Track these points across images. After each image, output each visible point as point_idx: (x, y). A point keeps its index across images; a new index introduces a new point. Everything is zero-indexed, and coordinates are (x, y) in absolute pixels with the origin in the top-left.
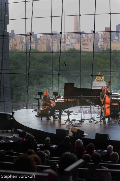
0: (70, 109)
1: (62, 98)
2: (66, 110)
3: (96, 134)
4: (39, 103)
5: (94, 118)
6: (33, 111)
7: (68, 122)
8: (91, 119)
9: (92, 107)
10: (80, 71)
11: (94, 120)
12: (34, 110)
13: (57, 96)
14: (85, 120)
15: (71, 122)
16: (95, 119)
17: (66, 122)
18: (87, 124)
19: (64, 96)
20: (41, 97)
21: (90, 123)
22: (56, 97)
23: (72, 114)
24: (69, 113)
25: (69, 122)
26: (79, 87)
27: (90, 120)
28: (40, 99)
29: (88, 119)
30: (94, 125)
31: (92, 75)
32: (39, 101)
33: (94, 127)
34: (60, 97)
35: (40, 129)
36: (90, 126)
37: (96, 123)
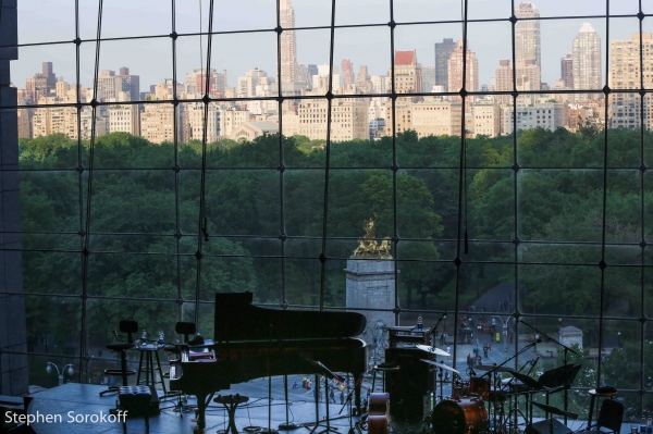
0: (234, 390)
1: (210, 347)
2: (224, 393)
4: (124, 363)
5: (328, 420)
6: (101, 394)
8: (317, 424)
9: (323, 378)
10: (280, 238)
11: (328, 427)
12: (106, 388)
13: (191, 338)
14: (293, 428)
16: (332, 424)
19: (215, 340)
20: (131, 340)
22: (186, 339)
23: (247, 406)
24: (233, 404)
26: (272, 304)
27: (312, 428)
28: (127, 347)
29: (306, 426)
31: (323, 258)
32: (123, 356)
34: (203, 343)
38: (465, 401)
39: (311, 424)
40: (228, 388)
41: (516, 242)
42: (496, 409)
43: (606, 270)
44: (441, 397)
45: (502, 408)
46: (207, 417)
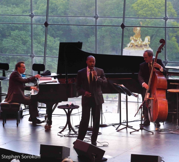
1: (55, 77)
2: (63, 103)
3: (132, 155)
5: (127, 122)
7: (68, 131)
8: (120, 124)
10: (95, 17)
11: (127, 125)
13: (42, 72)
14: (105, 126)
15: (74, 131)
16: (129, 124)
17: (63, 131)
18: (110, 135)
19: (58, 73)
20: (4, 75)
21: (118, 133)
24: (69, 109)
25: (70, 130)
27: (117, 126)
28: (2, 79)
29: (114, 125)
30: (127, 137)
31: (123, 26)
33: (127, 141)
34: (50, 74)
35: (3, 145)
36: (117, 138)
37: (130, 133)
39: (116, 124)
40: (67, 101)
46: (52, 120)
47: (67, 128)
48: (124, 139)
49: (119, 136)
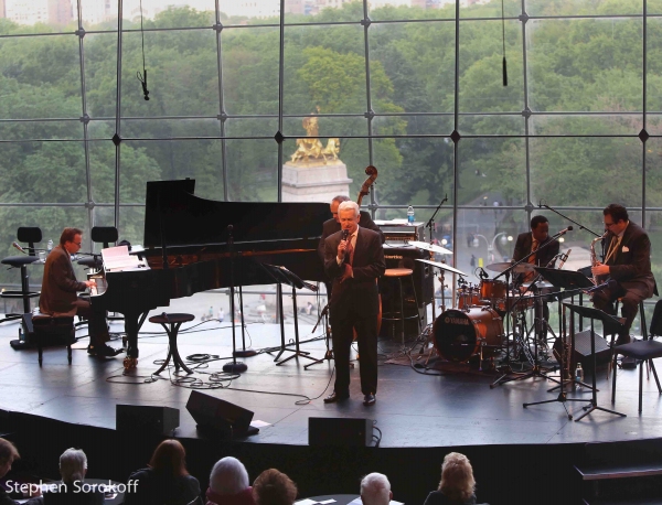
0: (177, 306)
1: (140, 255)
2: (158, 311)
3: (311, 420)
4: (25, 282)
5: (297, 343)
7: (174, 370)
8: (283, 348)
9: (287, 288)
10: (219, 117)
11: (298, 351)
12: (3, 316)
14: (252, 354)
15: (186, 369)
16: (302, 348)
17: (162, 369)
18: (263, 373)
19: (145, 245)
20: (32, 252)
21: (279, 368)
24: (173, 324)
25: (177, 368)
26: (217, 196)
27: (276, 353)
28: (29, 262)
29: (269, 351)
30: (299, 376)
31: (279, 138)
32: (24, 272)
33: (299, 386)
35: (38, 407)
36: (277, 381)
37: (306, 367)
38: (475, 312)
39: (274, 349)
40: (167, 304)
41: (527, 114)
42: (515, 321)
43: (648, 141)
44: (443, 307)
45: (523, 319)
46: (140, 346)
47: (172, 363)
48: (293, 381)
49: (282, 376)
